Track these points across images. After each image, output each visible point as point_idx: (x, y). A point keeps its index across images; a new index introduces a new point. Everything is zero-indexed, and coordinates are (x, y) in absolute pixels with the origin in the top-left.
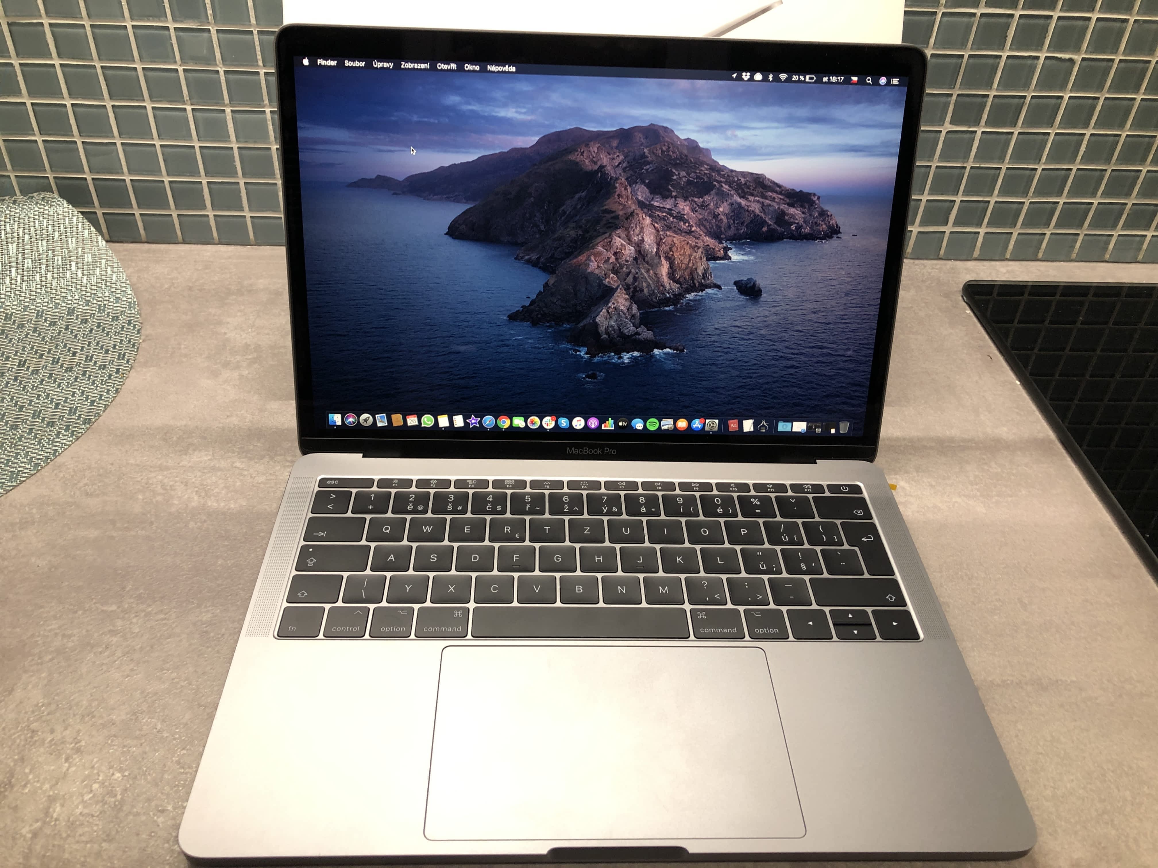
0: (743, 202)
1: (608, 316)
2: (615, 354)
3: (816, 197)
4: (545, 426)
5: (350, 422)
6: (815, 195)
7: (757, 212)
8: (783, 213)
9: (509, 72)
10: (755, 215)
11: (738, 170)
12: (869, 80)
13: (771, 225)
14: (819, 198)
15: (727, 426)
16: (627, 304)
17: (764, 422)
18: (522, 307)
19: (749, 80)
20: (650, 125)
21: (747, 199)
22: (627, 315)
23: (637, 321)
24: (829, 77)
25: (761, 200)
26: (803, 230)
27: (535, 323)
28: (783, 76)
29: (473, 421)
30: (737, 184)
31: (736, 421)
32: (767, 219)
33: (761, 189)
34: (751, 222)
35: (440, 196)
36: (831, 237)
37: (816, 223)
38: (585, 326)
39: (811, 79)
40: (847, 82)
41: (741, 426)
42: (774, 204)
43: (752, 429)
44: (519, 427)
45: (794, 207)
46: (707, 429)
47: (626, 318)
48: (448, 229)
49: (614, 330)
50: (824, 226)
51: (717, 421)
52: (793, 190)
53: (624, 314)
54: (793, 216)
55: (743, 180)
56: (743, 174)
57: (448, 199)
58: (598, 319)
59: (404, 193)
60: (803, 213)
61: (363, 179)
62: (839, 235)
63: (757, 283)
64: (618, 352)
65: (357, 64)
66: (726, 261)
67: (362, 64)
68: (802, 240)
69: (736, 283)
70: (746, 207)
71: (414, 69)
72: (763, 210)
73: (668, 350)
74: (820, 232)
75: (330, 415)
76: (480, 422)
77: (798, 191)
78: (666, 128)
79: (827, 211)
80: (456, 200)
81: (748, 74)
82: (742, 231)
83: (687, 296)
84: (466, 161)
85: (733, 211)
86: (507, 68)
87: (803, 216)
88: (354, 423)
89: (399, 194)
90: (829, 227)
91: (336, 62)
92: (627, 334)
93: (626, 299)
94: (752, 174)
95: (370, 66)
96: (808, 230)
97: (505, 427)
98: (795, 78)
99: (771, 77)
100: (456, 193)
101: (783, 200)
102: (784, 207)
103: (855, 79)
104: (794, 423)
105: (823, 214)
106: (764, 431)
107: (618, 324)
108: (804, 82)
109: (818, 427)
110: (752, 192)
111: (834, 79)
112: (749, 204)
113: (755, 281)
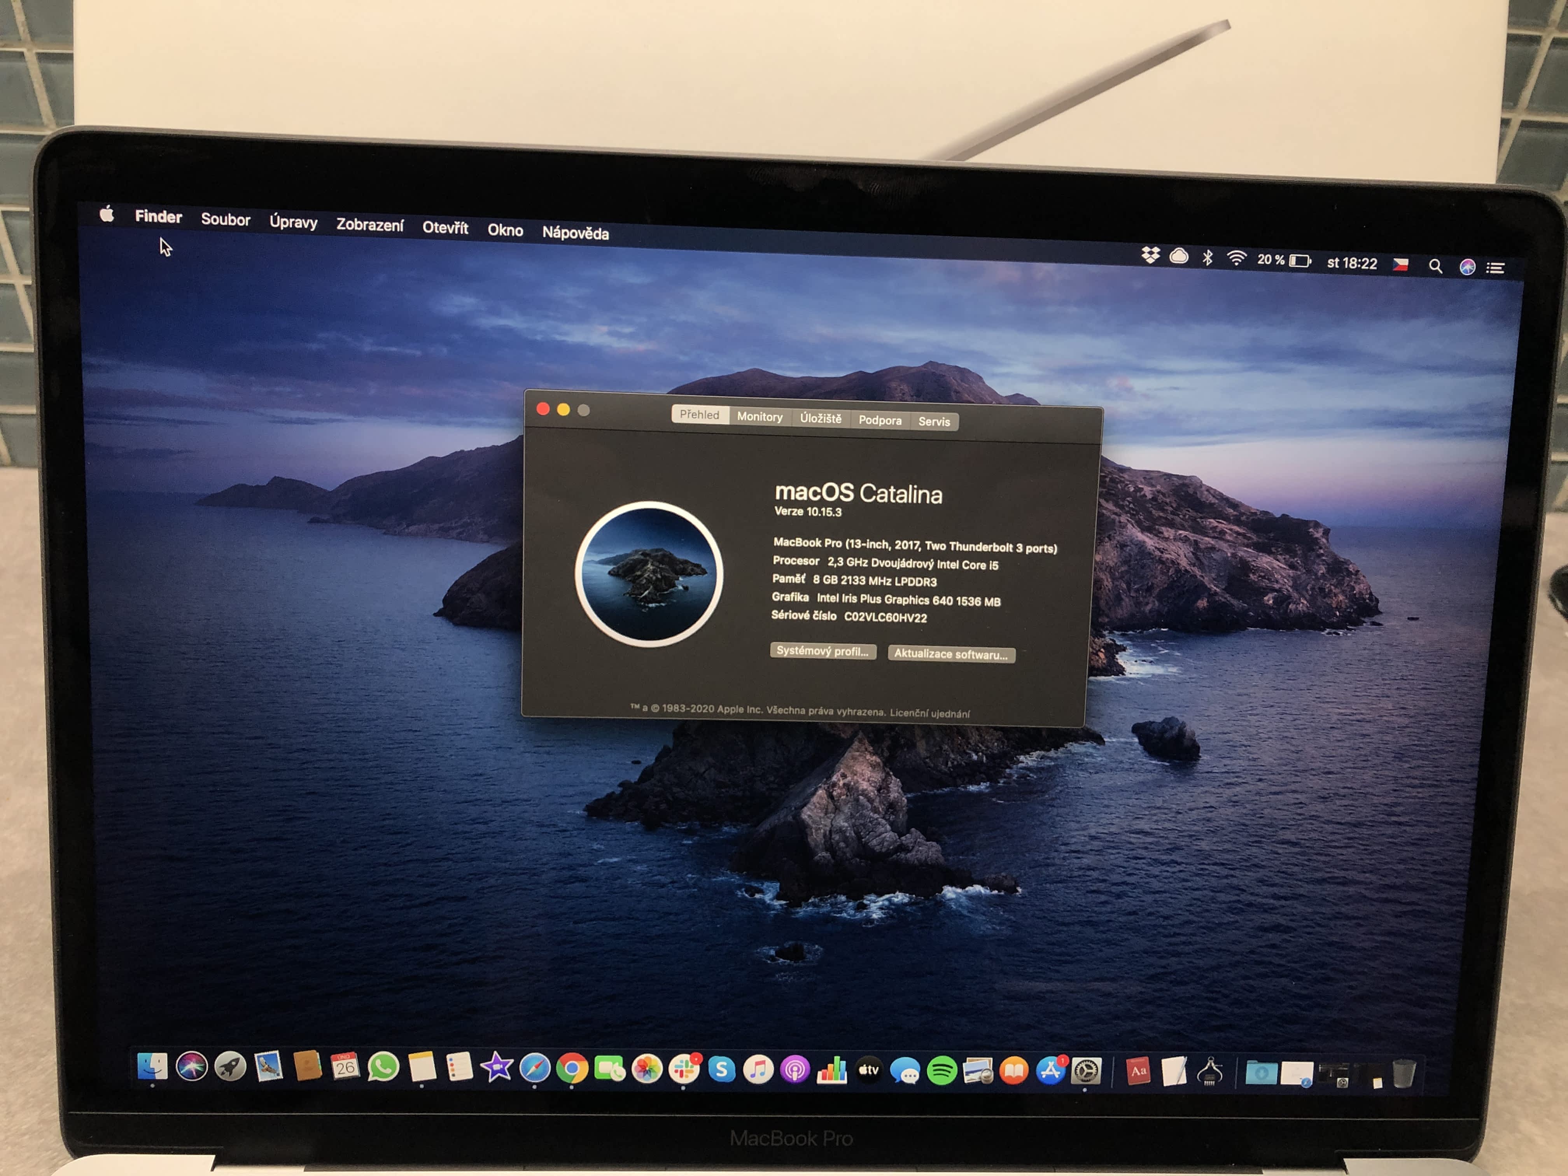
0: (1150, 542)
1: (831, 806)
2: (849, 898)
3: (1321, 530)
4: (675, 1077)
5: (190, 1073)
6: (1317, 525)
7: (1184, 563)
8: (1245, 567)
9: (593, 242)
10: (1178, 571)
11: (1134, 467)
12: (1435, 265)
13: (1216, 593)
14: (1326, 532)
15: (1123, 1070)
16: (878, 776)
17: (1211, 1063)
18: (621, 785)
19: (1157, 263)
20: (925, 366)
21: (1158, 534)
22: (876, 804)
23: (902, 817)
24: (1341, 259)
25: (1192, 537)
26: (1291, 606)
27: (651, 825)
28: (1237, 255)
29: (497, 1067)
30: (1135, 501)
31: (1145, 1060)
32: (1206, 580)
33: (1192, 513)
34: (1171, 587)
35: (423, 527)
36: (1357, 623)
37: (1322, 589)
38: (774, 829)
39: (1299, 261)
40: (1386, 269)
41: (1156, 1071)
42: (1224, 546)
43: (1184, 1081)
44: (611, 1081)
45: (1270, 553)
46: (1075, 1080)
47: (875, 810)
48: (444, 601)
49: (845, 839)
50: (1341, 597)
51: (1099, 1061)
52: (1266, 513)
53: (870, 800)
54: (1267, 575)
55: (1148, 491)
56: (1149, 476)
57: (444, 533)
58: (806, 814)
59: (337, 519)
60: (1292, 566)
61: (240, 489)
62: (1377, 619)
63: (1188, 729)
64: (857, 895)
65: (230, 220)
66: (1112, 678)
67: (246, 221)
68: (1290, 628)
69: (1137, 729)
70: (1158, 553)
71: (367, 233)
72: (1198, 559)
73: (978, 888)
74: (1330, 609)
75: (141, 1056)
76: (514, 1069)
77: (1278, 515)
78: (963, 372)
79: (1347, 562)
80: (466, 535)
81: (1156, 250)
82: (1149, 607)
83: (1022, 758)
84: (488, 445)
85: (1126, 562)
86: (588, 233)
87: (1291, 572)
88: (199, 1074)
89: (326, 522)
90: (1353, 599)
91: (180, 216)
92: (877, 848)
93: (873, 766)
94: (1169, 476)
95: (260, 226)
96: (1303, 605)
97: (575, 1081)
98: (1265, 259)
99: (1208, 257)
100: (466, 519)
101: (1244, 535)
102: (1244, 552)
103: (1403, 262)
104: (1284, 1063)
105: (1338, 568)
106: (1213, 1083)
107: (854, 825)
108: (1286, 268)
109: (1343, 1075)
110: (1170, 517)
111: (1352, 263)
112: (1163, 545)
113: (1183, 725)
